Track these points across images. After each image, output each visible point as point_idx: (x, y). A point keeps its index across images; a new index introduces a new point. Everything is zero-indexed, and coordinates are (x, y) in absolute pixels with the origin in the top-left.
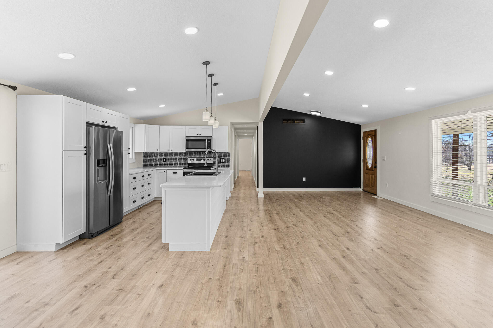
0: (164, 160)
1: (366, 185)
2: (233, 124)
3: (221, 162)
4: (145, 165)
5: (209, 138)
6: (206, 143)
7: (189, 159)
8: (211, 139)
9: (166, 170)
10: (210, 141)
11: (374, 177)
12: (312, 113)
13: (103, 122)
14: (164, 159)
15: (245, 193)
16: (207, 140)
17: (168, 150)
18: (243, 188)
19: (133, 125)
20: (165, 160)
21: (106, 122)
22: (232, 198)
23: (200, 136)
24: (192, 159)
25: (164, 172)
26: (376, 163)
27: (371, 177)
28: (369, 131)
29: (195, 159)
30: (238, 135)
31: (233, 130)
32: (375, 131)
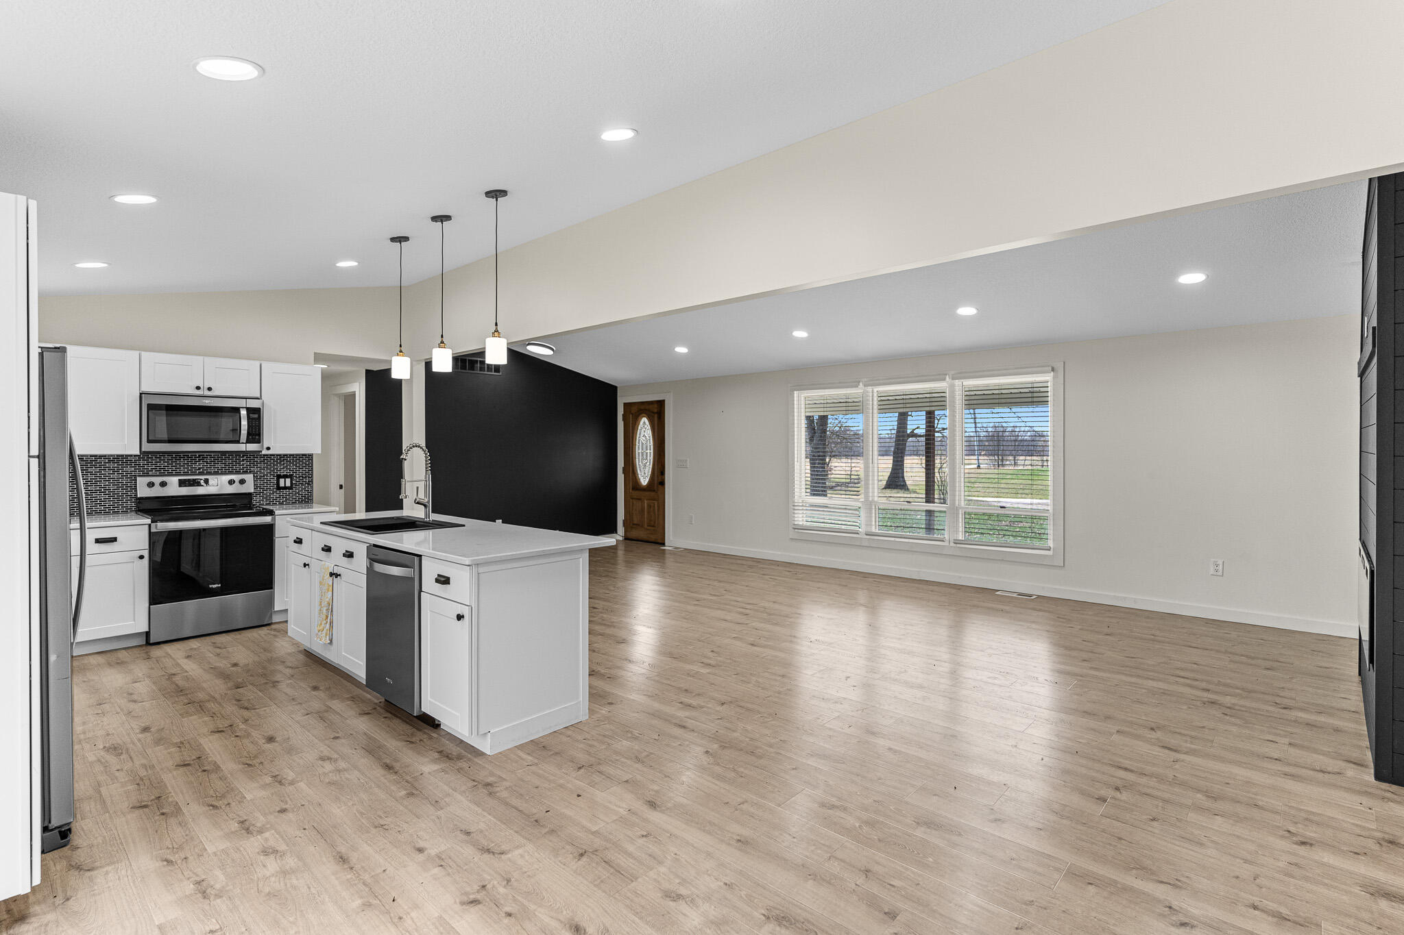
1: (634, 524)
3: (279, 488)
5: (254, 404)
6: (244, 422)
7: (142, 482)
8: (260, 409)
10: (257, 417)
11: (656, 506)
12: (529, 348)
16: (244, 413)
23: (209, 393)
24: (159, 480)
26: (662, 473)
27: (649, 506)
28: (642, 403)
29: (174, 480)
32: (661, 404)
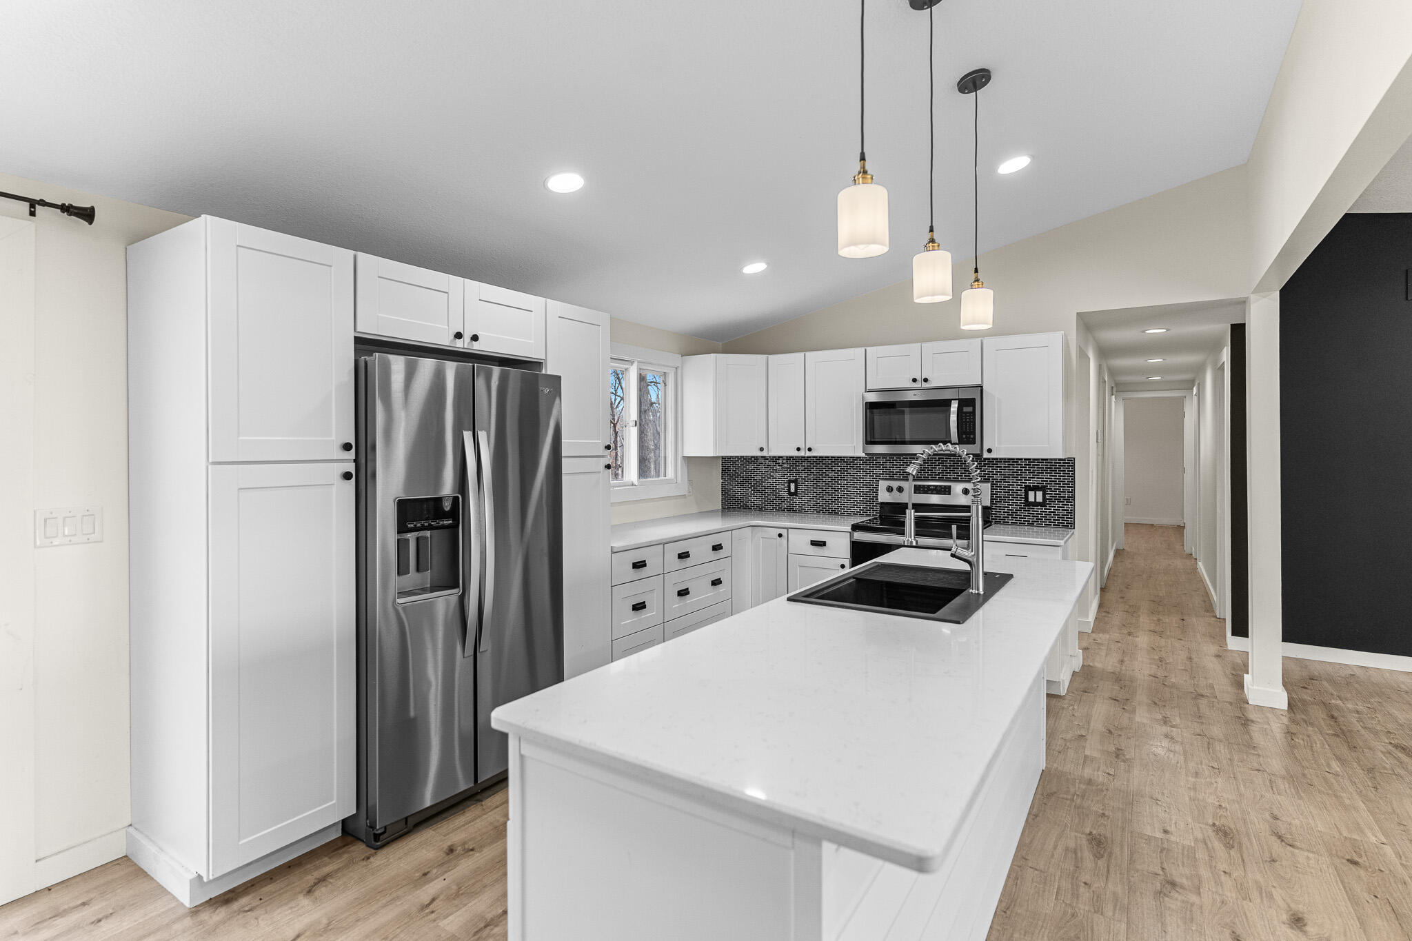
0: (789, 487)
2: (1088, 323)
3: (1027, 503)
4: (732, 505)
5: (966, 396)
6: (953, 418)
7: (883, 485)
8: (974, 400)
9: (787, 529)
10: (970, 409)
13: (459, 336)
14: (790, 482)
15: (1161, 660)
16: (954, 407)
17: (798, 449)
18: (1144, 620)
19: (676, 359)
20: (793, 486)
21: (475, 338)
22: (1086, 678)
23: (925, 385)
24: (895, 484)
25: (780, 535)
30: (1117, 384)
31: (1091, 355)
